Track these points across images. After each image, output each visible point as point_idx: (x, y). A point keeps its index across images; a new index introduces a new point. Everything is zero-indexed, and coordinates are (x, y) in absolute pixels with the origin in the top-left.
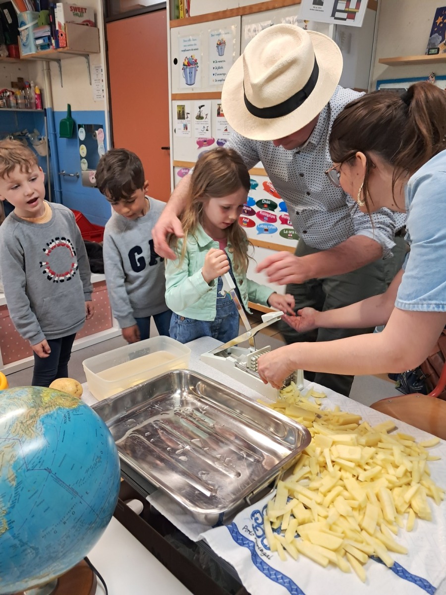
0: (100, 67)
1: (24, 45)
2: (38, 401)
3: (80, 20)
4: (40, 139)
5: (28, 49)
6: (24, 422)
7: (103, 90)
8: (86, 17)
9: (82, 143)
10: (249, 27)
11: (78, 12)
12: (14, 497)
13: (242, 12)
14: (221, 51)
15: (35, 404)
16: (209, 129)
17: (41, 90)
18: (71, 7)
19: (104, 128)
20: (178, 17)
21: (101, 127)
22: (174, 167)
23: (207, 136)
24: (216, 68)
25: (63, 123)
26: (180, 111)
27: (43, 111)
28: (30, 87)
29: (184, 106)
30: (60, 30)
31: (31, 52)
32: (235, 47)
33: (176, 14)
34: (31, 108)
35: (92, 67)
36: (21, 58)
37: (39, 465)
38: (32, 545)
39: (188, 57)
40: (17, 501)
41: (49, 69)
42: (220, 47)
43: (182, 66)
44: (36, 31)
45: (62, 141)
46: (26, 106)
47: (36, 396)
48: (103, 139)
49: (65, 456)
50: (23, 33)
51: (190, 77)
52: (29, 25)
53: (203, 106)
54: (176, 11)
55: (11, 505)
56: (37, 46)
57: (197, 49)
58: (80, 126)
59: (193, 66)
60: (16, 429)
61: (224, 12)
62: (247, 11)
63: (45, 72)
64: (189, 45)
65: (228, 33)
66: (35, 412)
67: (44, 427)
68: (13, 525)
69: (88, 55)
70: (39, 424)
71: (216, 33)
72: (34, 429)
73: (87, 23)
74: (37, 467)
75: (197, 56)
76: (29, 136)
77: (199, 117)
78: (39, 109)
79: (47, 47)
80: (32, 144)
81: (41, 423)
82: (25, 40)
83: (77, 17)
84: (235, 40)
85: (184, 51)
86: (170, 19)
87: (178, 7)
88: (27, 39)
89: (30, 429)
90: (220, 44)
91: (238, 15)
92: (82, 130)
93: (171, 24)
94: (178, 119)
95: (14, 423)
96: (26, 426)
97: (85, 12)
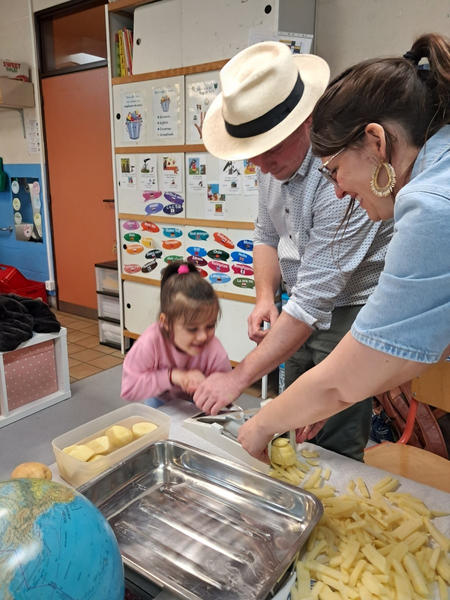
0: (35, 121)
2: (30, 498)
3: (14, 75)
6: (18, 527)
7: (38, 144)
8: (20, 72)
9: (15, 196)
10: (193, 85)
11: (12, 67)
13: (187, 72)
14: (166, 107)
15: (28, 502)
16: (156, 182)
18: (4, 63)
19: (40, 181)
20: (120, 75)
21: (37, 180)
22: (119, 220)
23: (154, 189)
24: (161, 123)
26: (124, 165)
29: (129, 159)
32: (179, 103)
33: (118, 72)
35: (27, 121)
37: (41, 580)
39: (131, 113)
42: (164, 104)
43: (125, 121)
47: (26, 492)
48: (39, 192)
49: (70, 565)
51: (134, 131)
53: (149, 159)
54: (118, 69)
57: (141, 105)
58: (13, 179)
59: (137, 121)
60: (9, 538)
61: (168, 71)
62: (191, 71)
64: (132, 102)
65: (172, 91)
66: (29, 513)
67: (43, 531)
69: (22, 109)
70: (36, 528)
71: (160, 90)
73: (21, 78)
74: (40, 584)
75: (141, 111)
77: (145, 171)
81: (39, 527)
83: (11, 72)
84: (179, 97)
85: (127, 107)
86: (112, 77)
87: (119, 66)
89: (26, 535)
90: (164, 100)
91: (181, 75)
92: (16, 183)
93: (112, 81)
94: (122, 172)
95: (6, 529)
96: (21, 532)
97: (19, 67)
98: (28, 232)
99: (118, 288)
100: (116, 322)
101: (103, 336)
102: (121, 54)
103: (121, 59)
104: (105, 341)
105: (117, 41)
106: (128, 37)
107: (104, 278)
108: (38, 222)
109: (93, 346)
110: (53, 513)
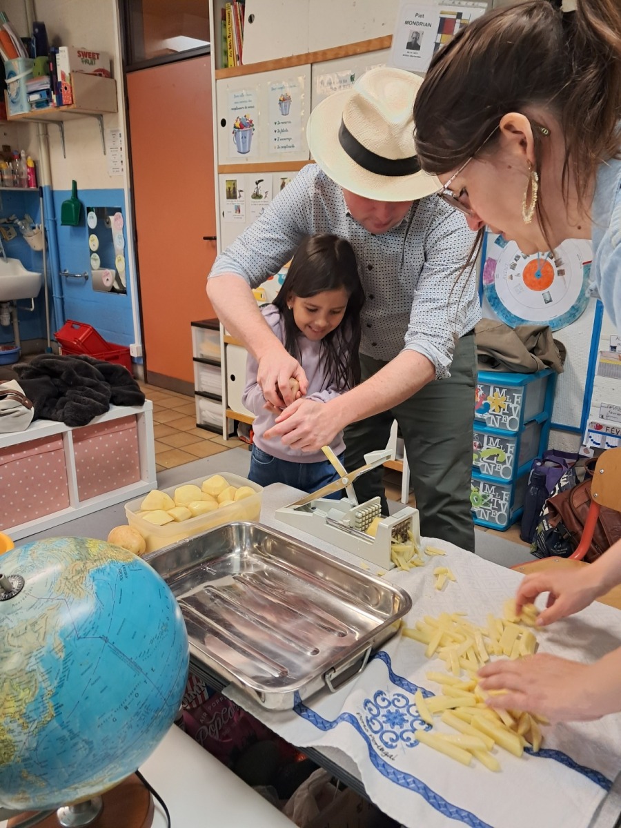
0: (118, 131)
1: (13, 102)
2: (84, 552)
3: (91, 69)
4: (34, 228)
5: (18, 107)
6: (69, 578)
7: (122, 162)
8: (99, 65)
9: (92, 232)
10: (322, 78)
11: (88, 58)
12: (63, 673)
13: (313, 59)
14: (285, 109)
15: (81, 556)
17: (35, 163)
18: (79, 52)
19: (123, 211)
20: (226, 66)
21: (119, 210)
24: (279, 131)
25: (65, 206)
26: (229, 188)
27: (38, 189)
28: (20, 157)
29: (236, 181)
30: (63, 82)
31: (22, 110)
32: (303, 103)
33: (223, 61)
34: (21, 186)
35: (107, 131)
36: (8, 119)
37: (92, 632)
38: (85, 737)
39: (240, 117)
40: (66, 678)
41: (46, 134)
42: (283, 104)
43: (232, 129)
44: (29, 83)
45: (65, 231)
46: (15, 183)
47: (81, 547)
48: (121, 226)
49: (124, 622)
50: (11, 86)
51: (243, 143)
52: (21, 75)
53: (262, 181)
54: (224, 57)
55: (58, 683)
56: (31, 104)
57: (253, 107)
58: (89, 210)
59: (248, 129)
60: (60, 588)
61: (289, 59)
62: (320, 58)
63: (42, 137)
64: (241, 102)
65: (295, 86)
66: (82, 566)
67: (96, 585)
68: (61, 710)
69: (102, 115)
70: (89, 581)
71: (278, 85)
72: (83, 586)
73: (101, 73)
74: (90, 635)
75: (252, 115)
76: (19, 223)
77: (257, 196)
78: (33, 188)
79: (45, 104)
80: (22, 235)
81: (92, 580)
82: (14, 95)
83: (87, 65)
84: (303, 94)
85: (235, 109)
86: (216, 68)
87: (226, 53)
88: (17, 94)
89: (78, 587)
90: (284, 100)
91: (307, 63)
92: (92, 215)
93: (216, 75)
94: (228, 198)
95: (57, 579)
96: (72, 582)
97: (98, 58)
98: (108, 280)
99: (220, 354)
100: (217, 398)
101: (201, 416)
102: (229, 37)
103: (228, 43)
104: (202, 423)
105: (224, 18)
106: (238, 12)
107: (203, 341)
108: (120, 266)
109: (189, 428)
110: (108, 570)
